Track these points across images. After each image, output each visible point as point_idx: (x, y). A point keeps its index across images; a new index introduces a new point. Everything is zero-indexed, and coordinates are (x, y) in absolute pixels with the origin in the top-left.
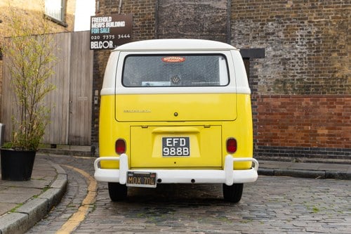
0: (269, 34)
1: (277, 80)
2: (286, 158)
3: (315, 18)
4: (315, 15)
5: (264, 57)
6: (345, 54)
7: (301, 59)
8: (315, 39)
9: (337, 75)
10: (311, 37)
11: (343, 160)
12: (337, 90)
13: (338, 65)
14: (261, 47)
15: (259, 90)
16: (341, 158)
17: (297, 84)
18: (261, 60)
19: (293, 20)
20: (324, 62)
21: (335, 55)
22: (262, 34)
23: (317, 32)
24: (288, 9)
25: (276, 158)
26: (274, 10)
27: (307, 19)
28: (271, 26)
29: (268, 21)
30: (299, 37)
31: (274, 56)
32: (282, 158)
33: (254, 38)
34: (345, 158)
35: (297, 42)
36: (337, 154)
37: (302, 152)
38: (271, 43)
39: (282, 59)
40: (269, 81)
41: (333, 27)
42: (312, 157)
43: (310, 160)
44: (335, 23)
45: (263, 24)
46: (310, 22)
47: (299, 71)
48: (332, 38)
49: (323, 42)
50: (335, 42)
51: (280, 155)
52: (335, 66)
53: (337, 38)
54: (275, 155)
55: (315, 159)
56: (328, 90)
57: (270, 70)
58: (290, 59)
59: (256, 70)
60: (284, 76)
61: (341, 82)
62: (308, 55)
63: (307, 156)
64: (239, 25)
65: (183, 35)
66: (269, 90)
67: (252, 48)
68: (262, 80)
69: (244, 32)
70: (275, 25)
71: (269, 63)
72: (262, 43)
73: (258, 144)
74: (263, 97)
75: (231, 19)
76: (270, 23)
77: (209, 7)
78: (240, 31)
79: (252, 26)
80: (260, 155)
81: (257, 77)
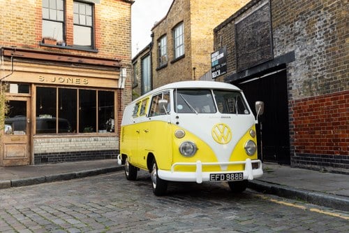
0: (296, 35)
1: (305, 82)
2: (316, 166)
3: (329, 3)
5: (294, 60)
7: (320, 54)
8: (330, 27)
10: (328, 27)
14: (292, 50)
15: (293, 94)
17: (320, 82)
18: (293, 63)
19: (312, 13)
20: (339, 51)
22: (292, 36)
23: (332, 18)
24: (307, 2)
25: (309, 166)
26: (298, 8)
27: (322, 7)
28: (297, 26)
29: (295, 21)
30: (318, 30)
31: (301, 56)
32: (313, 166)
33: (287, 42)
35: (316, 36)
37: (328, 161)
38: (298, 44)
39: (307, 58)
40: (299, 84)
41: (344, 7)
42: (337, 166)
43: (336, 169)
45: (292, 26)
46: (325, 9)
47: (320, 68)
48: (344, 21)
49: (337, 28)
51: (312, 164)
54: (308, 163)
55: (339, 169)
57: (299, 72)
58: (312, 57)
59: (290, 74)
60: (310, 76)
62: (326, 48)
63: (332, 165)
64: (278, 34)
65: (248, 54)
66: (300, 94)
67: (286, 52)
68: (295, 84)
69: (281, 39)
70: (300, 23)
71: (298, 65)
72: (292, 46)
73: (296, 151)
74: (296, 101)
75: (272, 29)
76: (296, 23)
77: (260, 23)
78: (278, 39)
79: (285, 30)
80: (298, 162)
81: (291, 81)
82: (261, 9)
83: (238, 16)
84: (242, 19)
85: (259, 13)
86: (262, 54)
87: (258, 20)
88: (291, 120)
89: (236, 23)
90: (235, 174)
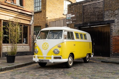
0: (116, 14)
14: (113, 19)
15: (113, 34)
18: (113, 24)
22: (114, 15)
26: (117, 6)
29: (116, 10)
31: (118, 22)
33: (111, 16)
38: (117, 18)
40: (116, 31)
45: (114, 11)
57: (116, 27)
59: (112, 27)
64: (106, 13)
65: (90, 17)
66: (116, 34)
67: (111, 20)
68: (114, 31)
69: (108, 15)
70: (118, 11)
71: (116, 24)
72: (114, 18)
73: (113, 52)
74: (114, 36)
75: (104, 11)
76: (116, 11)
77: (98, 7)
78: (107, 15)
79: (111, 12)
80: (114, 56)
81: (112, 29)
82: (99, 3)
83: (85, 2)
84: (87, 4)
85: (97, 4)
86: (98, 18)
87: (97, 6)
88: (111, 42)
89: (84, 5)
90: (46, 60)
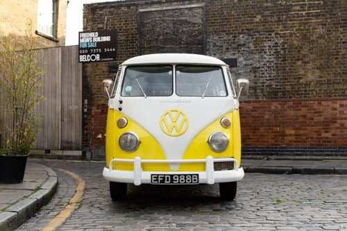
0: (240, 45)
2: (259, 156)
3: (281, 31)
4: (281, 28)
5: (236, 66)
6: (308, 62)
7: (269, 67)
8: (281, 49)
9: (301, 81)
10: (278, 48)
11: (308, 157)
12: (302, 94)
13: (302, 72)
14: (234, 57)
16: (306, 155)
17: (266, 90)
19: (261, 33)
20: (290, 69)
21: (299, 63)
22: (235, 46)
23: (284, 43)
24: (257, 22)
25: (249, 156)
26: (244, 24)
27: (274, 31)
28: (242, 38)
29: (240, 33)
30: (268, 47)
31: (245, 65)
32: (255, 156)
33: (227, 49)
34: (311, 155)
35: (266, 52)
36: (304, 151)
37: (273, 151)
38: (242, 54)
39: (253, 68)
41: (296, 38)
42: (281, 155)
43: (280, 157)
44: (298, 35)
45: (235, 37)
46: (276, 34)
47: (268, 78)
48: (296, 48)
49: (289, 52)
50: (299, 51)
51: (253, 154)
52: (300, 73)
53: (301, 48)
54: (249, 154)
55: (284, 157)
56: (294, 95)
58: (259, 68)
60: (255, 83)
61: (305, 88)
62: (276, 64)
63: (277, 154)
64: (214, 39)
65: (163, 48)
69: (218, 44)
70: (246, 37)
71: (240, 71)
72: (234, 54)
76: (241, 36)
77: (186, 22)
78: (215, 44)
79: (225, 38)
83: (147, 4)
85: (186, 12)
87: (183, 18)
89: (141, 10)
